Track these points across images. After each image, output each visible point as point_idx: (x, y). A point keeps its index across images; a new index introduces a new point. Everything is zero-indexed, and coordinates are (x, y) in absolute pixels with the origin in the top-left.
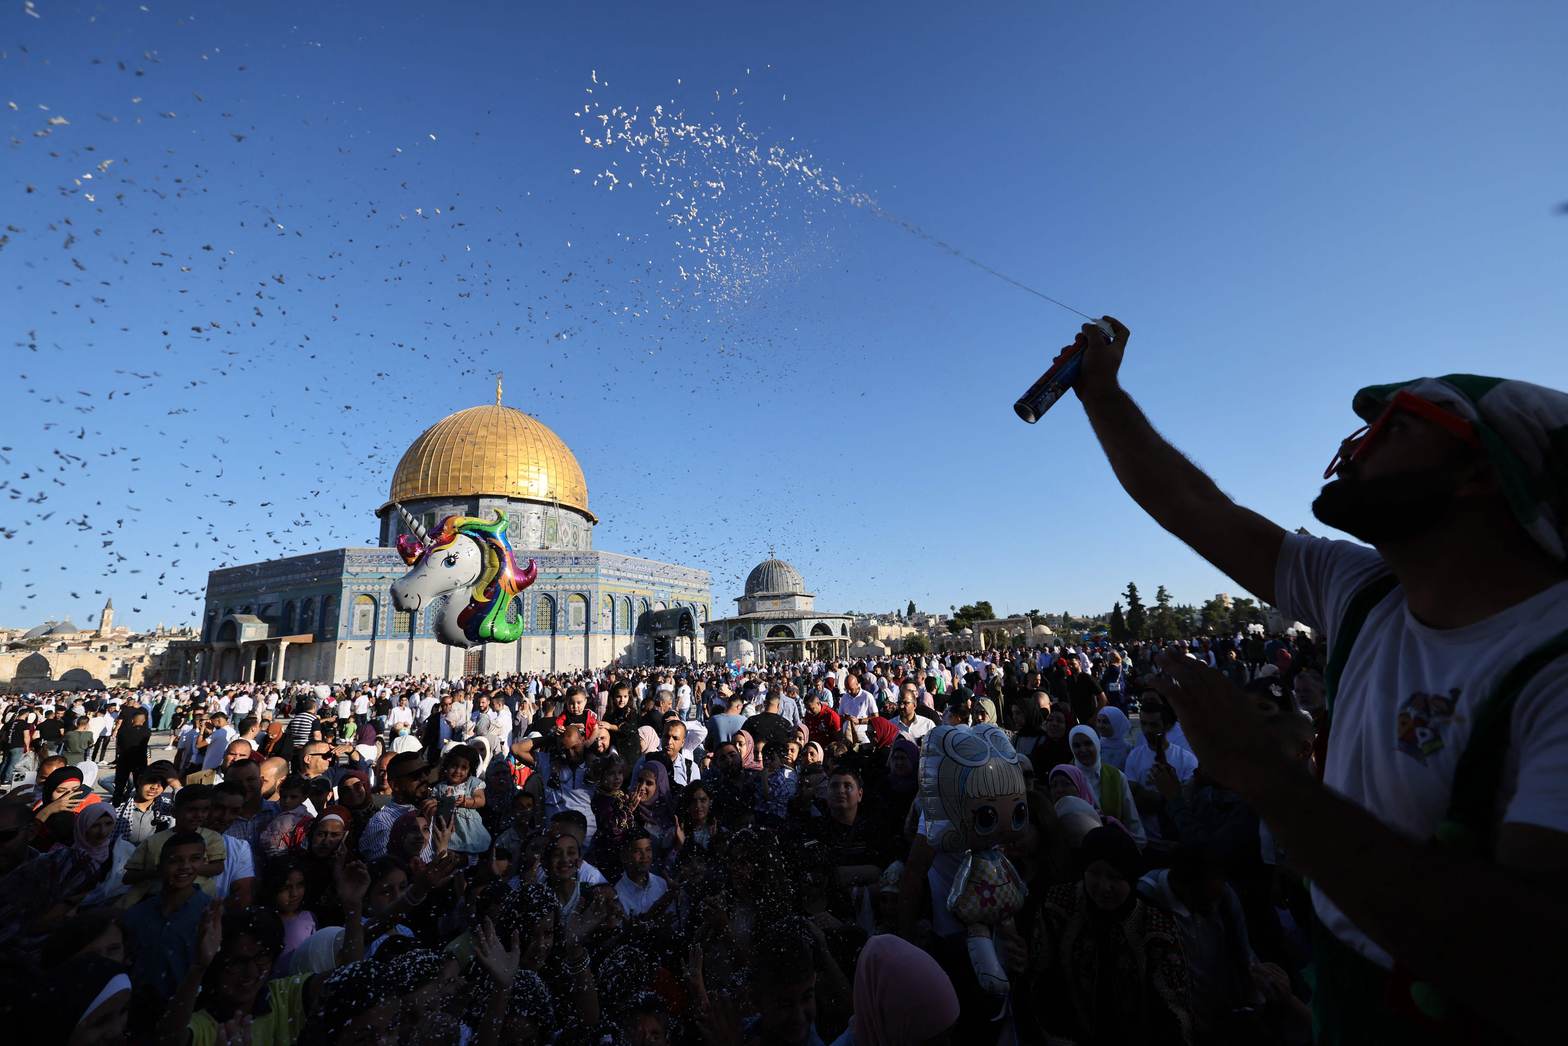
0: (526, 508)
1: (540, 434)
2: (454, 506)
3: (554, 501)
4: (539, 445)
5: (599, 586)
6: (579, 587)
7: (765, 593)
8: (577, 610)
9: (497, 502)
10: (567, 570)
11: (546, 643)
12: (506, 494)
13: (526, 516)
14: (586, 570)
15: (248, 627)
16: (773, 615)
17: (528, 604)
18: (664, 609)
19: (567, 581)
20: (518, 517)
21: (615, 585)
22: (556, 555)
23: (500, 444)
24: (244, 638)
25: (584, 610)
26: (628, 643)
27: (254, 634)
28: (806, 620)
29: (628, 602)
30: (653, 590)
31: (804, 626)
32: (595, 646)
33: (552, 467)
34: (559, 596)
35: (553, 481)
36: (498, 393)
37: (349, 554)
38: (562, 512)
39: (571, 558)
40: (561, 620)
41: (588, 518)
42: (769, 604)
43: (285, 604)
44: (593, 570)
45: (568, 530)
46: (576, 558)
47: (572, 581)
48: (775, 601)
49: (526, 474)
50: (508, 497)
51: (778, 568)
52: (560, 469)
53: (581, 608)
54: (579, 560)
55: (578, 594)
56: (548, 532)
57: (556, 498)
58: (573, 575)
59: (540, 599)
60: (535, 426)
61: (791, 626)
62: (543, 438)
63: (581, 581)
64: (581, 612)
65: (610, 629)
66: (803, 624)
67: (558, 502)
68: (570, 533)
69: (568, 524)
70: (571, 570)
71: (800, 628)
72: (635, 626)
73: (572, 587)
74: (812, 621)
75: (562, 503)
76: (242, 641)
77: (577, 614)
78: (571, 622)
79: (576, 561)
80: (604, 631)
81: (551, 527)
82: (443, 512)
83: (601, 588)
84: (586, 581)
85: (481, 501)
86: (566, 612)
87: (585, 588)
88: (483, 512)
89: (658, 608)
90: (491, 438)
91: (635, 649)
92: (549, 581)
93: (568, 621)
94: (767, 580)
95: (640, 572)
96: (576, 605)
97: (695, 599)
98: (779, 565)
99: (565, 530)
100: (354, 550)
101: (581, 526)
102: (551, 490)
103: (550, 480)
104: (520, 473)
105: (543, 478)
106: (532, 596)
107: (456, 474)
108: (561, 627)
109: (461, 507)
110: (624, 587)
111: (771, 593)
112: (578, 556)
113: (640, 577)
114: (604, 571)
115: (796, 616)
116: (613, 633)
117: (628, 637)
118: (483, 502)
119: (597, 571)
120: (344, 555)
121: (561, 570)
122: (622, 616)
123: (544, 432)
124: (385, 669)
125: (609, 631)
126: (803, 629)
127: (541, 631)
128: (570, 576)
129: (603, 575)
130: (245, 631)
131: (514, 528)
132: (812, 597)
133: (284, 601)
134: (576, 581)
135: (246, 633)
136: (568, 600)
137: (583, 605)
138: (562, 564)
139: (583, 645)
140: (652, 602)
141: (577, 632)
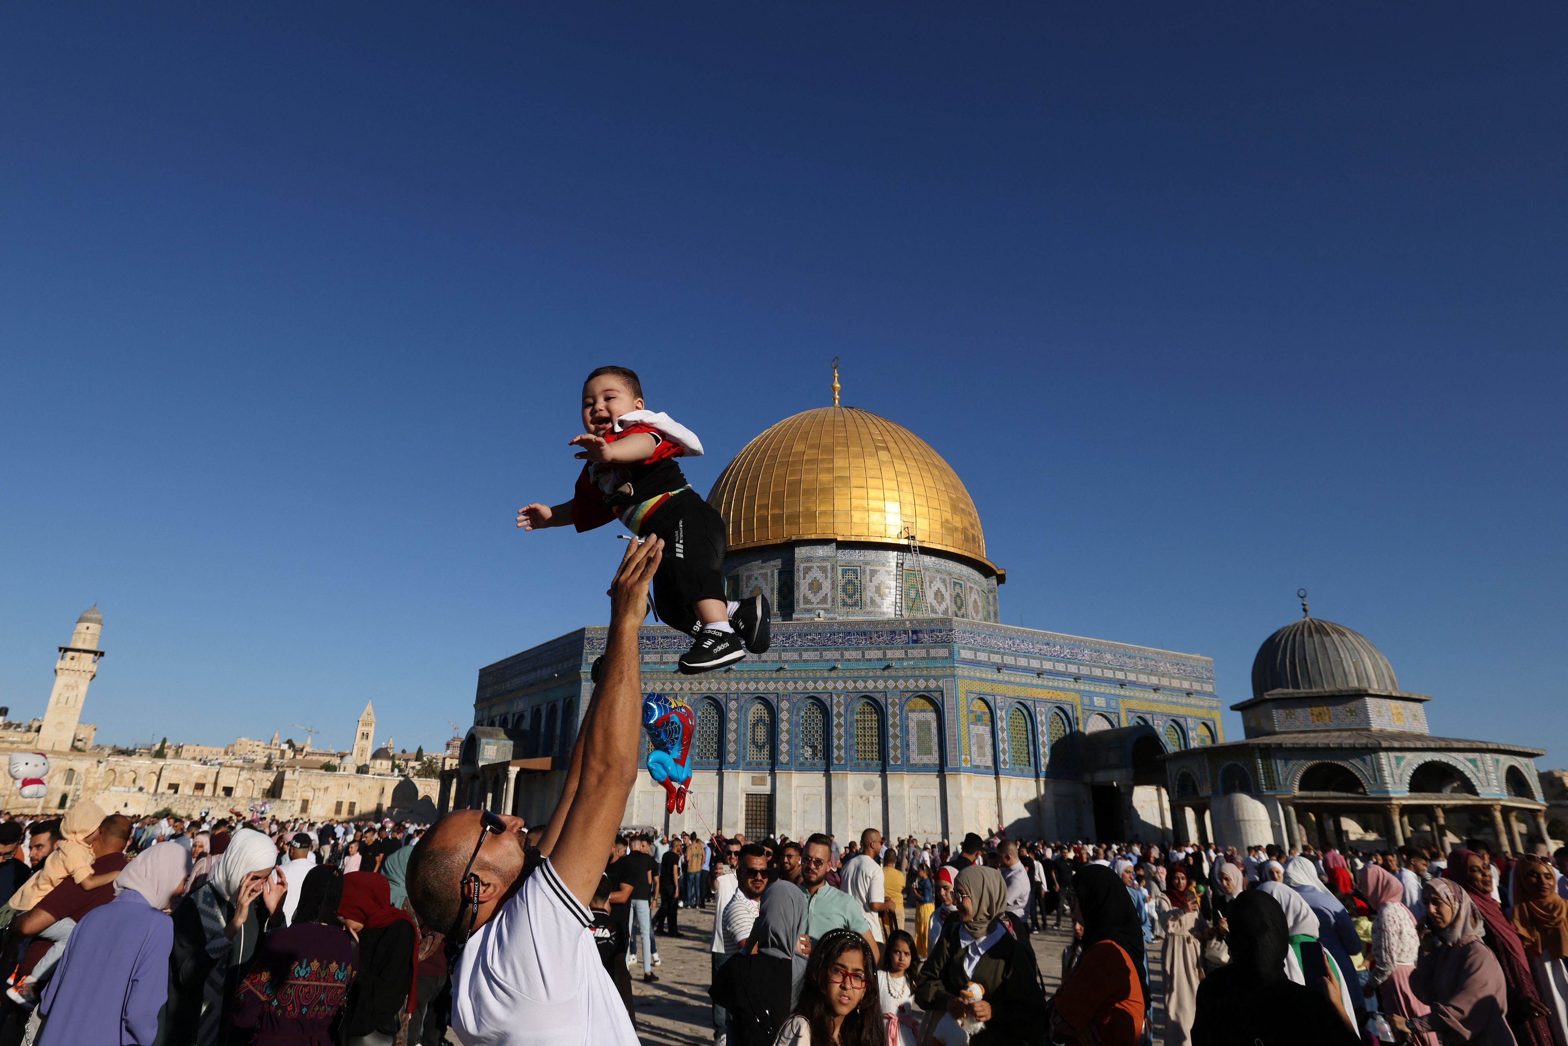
0: (868, 558)
1: (888, 438)
2: (763, 562)
3: (912, 542)
4: (883, 455)
5: (959, 682)
6: (922, 684)
7: (1291, 690)
8: (923, 726)
9: (821, 551)
10: (900, 654)
11: (873, 787)
12: (831, 537)
13: (868, 572)
14: (933, 653)
15: (487, 744)
16: (1312, 740)
17: (839, 715)
18: (1110, 728)
19: (901, 673)
20: (855, 572)
21: (993, 681)
22: (879, 628)
23: (823, 460)
24: (483, 760)
25: (934, 725)
26: (1033, 795)
27: (495, 754)
28: (1391, 754)
29: (1025, 712)
30: (1078, 691)
31: (1386, 768)
32: (958, 797)
33: (906, 488)
34: (890, 701)
35: (909, 511)
36: (834, 389)
37: (590, 636)
38: (928, 560)
39: (905, 632)
40: (895, 745)
41: (986, 571)
42: (1303, 716)
43: (534, 711)
44: (943, 652)
45: (943, 590)
46: (915, 632)
47: (909, 673)
48: (1316, 710)
49: (865, 503)
50: (835, 540)
51: (1316, 637)
52: (920, 490)
53: (929, 723)
54: (920, 635)
55: (922, 697)
56: (907, 595)
57: (913, 538)
58: (911, 663)
59: (858, 706)
60: (881, 427)
61: (1354, 765)
62: (892, 445)
63: (925, 673)
64: (929, 729)
65: (989, 762)
66: (1384, 761)
67: (918, 544)
68: (947, 596)
69: (944, 581)
70: (906, 654)
71: (1378, 769)
72: (1044, 761)
73: (911, 684)
74: (1409, 755)
75: (926, 545)
76: (481, 764)
77: (922, 734)
78: (914, 747)
79: (915, 637)
80: (978, 767)
81: (913, 586)
82: (749, 573)
83: (962, 686)
84: (933, 673)
85: (797, 550)
86: (905, 730)
87: (932, 684)
88: (801, 569)
89: (1095, 725)
90: (811, 454)
91: (1049, 805)
92: (871, 674)
93: (908, 745)
94: (1293, 663)
95: (1042, 657)
96: (921, 716)
97: (1182, 711)
98: (1320, 629)
99: (939, 591)
100: (595, 629)
101: (969, 584)
102: (908, 525)
103: (904, 509)
104: (855, 502)
105: (892, 507)
106: (845, 700)
107: (763, 512)
108: (896, 758)
109: (772, 563)
110: (1013, 683)
111: (1303, 691)
112: (918, 628)
113: (1048, 665)
114: (966, 654)
115: (1371, 742)
116: (997, 773)
117: (1032, 782)
118: (801, 552)
119: (951, 654)
120: (582, 638)
121: (889, 654)
122: (1012, 739)
123: (894, 434)
124: (635, 817)
125: (987, 768)
126: (1386, 773)
127: (863, 763)
128: (905, 664)
129: (964, 661)
130: (484, 749)
131: (850, 591)
132: (1420, 701)
133: (533, 707)
134: (917, 673)
135: (485, 753)
136: (906, 708)
137: (931, 716)
138: (891, 644)
139: (937, 793)
140: (1079, 713)
141: (924, 769)
